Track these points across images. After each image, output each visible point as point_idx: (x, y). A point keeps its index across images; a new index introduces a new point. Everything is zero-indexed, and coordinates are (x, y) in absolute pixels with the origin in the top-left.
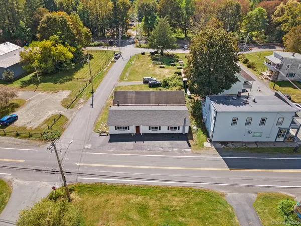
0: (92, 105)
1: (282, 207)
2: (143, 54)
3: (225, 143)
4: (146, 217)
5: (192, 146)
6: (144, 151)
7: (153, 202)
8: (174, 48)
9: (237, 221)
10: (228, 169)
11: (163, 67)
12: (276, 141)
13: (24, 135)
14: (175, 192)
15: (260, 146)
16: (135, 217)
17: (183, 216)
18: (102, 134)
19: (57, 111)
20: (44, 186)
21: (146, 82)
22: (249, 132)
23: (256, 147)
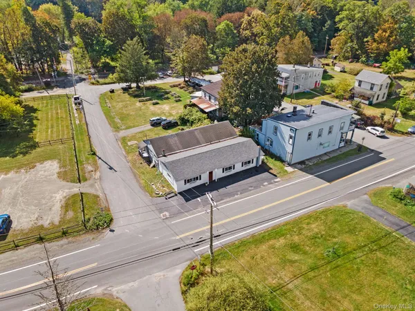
0: (111, 168)
1: (395, 196)
2: (112, 91)
3: (302, 163)
4: (305, 253)
5: (278, 175)
6: (236, 196)
7: (297, 237)
8: (152, 78)
9: (375, 221)
10: (328, 184)
11: (157, 103)
12: (339, 148)
13: (52, 236)
14: (306, 221)
15: (332, 156)
16: (296, 258)
17: (334, 237)
18: (169, 196)
19: (67, 191)
20: (162, 277)
21: (155, 124)
22: (321, 144)
23: (328, 157)
